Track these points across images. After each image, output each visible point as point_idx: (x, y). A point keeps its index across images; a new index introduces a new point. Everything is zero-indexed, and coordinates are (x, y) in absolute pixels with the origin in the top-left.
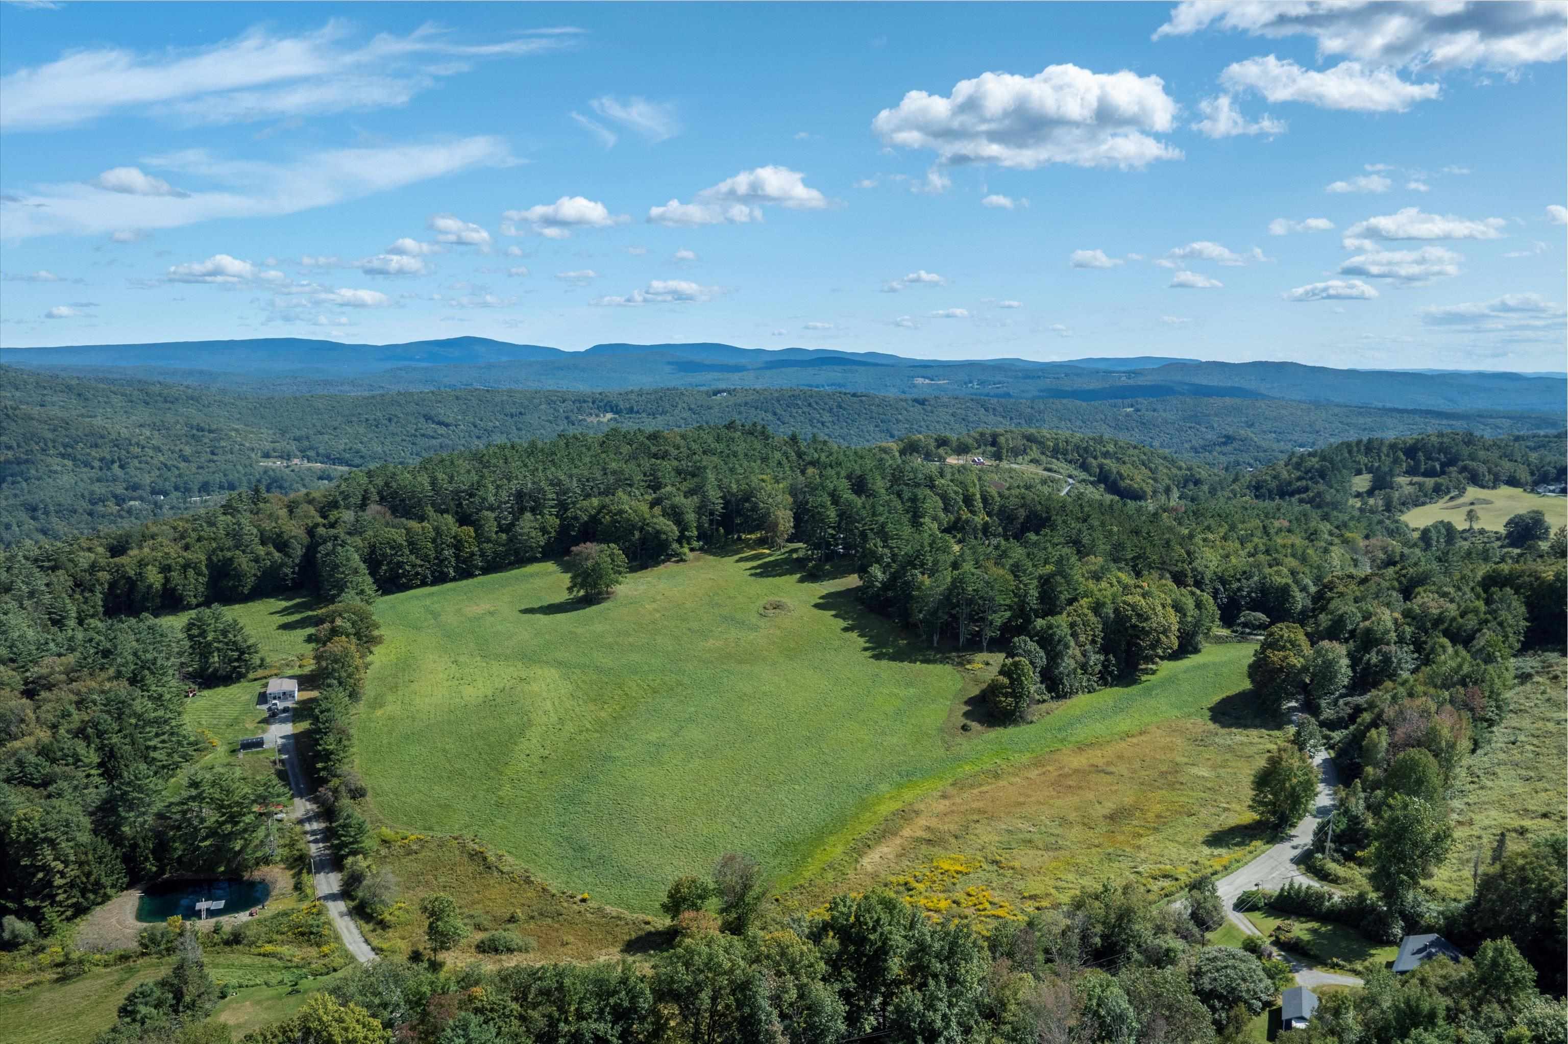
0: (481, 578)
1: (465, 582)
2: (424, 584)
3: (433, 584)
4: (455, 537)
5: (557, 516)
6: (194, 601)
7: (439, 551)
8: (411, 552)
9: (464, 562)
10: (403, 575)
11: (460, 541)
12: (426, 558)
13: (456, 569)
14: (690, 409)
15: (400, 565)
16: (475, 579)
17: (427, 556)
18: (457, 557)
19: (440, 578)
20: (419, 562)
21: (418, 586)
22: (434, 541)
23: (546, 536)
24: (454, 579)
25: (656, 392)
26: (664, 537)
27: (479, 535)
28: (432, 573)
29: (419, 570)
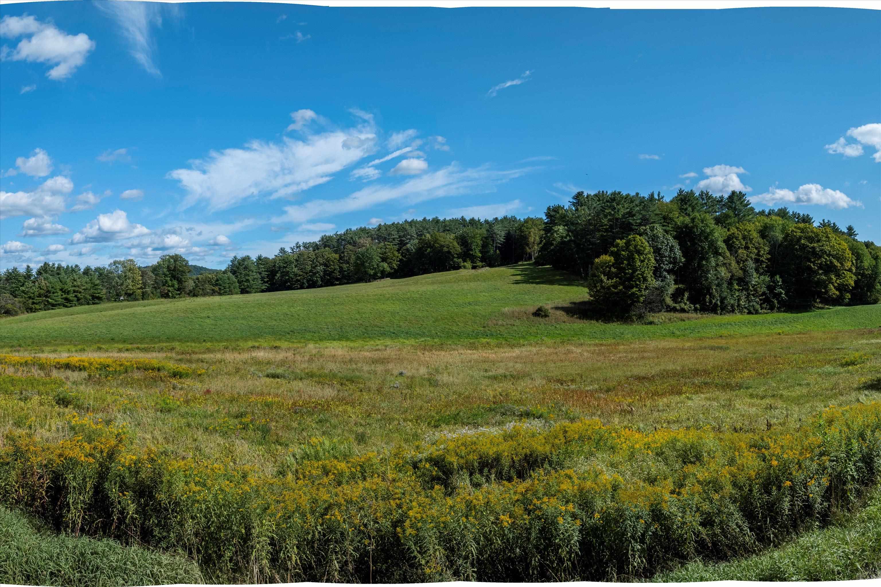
2: (302, 287)
3: (308, 287)
7: (313, 266)
9: (329, 275)
11: (328, 262)
12: (304, 271)
13: (323, 279)
17: (306, 269)
18: (325, 271)
19: (312, 285)
20: (299, 273)
27: (341, 258)
28: (308, 281)
29: (299, 278)
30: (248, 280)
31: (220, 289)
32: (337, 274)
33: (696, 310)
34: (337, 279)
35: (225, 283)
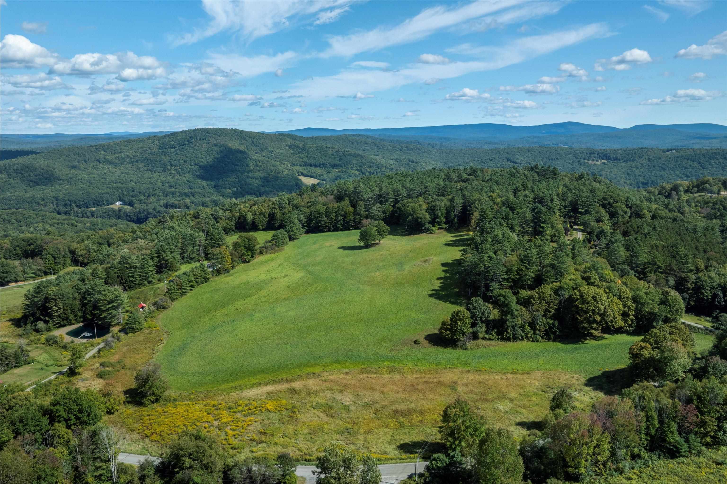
0: (353, 231)
1: (346, 232)
2: (329, 231)
3: (333, 231)
4: (345, 212)
5: (392, 206)
6: (261, 228)
7: (337, 217)
8: (326, 216)
9: (346, 223)
10: (321, 226)
11: (346, 214)
12: (331, 220)
13: (343, 225)
14: (649, 159)
15: (320, 221)
16: (350, 231)
17: (332, 218)
18: (344, 220)
19: (336, 229)
20: (328, 221)
21: (327, 231)
22: (336, 213)
23: (384, 215)
24: (341, 230)
25: (634, 149)
26: (420, 220)
27: (355, 212)
28: (333, 226)
29: (327, 224)
30: (292, 231)
31: (276, 242)
32: (352, 223)
33: (498, 339)
34: (352, 226)
35: (279, 238)
